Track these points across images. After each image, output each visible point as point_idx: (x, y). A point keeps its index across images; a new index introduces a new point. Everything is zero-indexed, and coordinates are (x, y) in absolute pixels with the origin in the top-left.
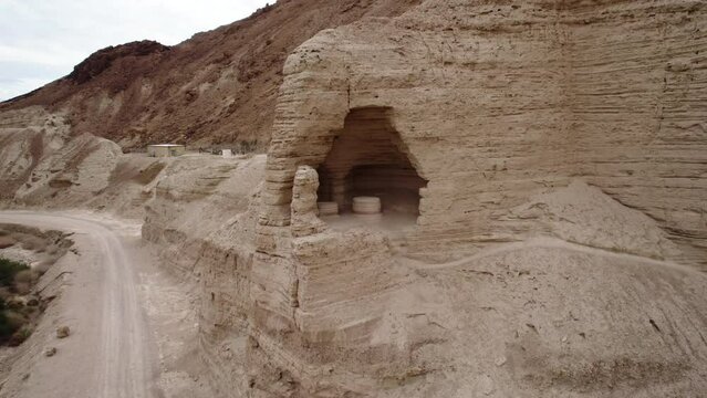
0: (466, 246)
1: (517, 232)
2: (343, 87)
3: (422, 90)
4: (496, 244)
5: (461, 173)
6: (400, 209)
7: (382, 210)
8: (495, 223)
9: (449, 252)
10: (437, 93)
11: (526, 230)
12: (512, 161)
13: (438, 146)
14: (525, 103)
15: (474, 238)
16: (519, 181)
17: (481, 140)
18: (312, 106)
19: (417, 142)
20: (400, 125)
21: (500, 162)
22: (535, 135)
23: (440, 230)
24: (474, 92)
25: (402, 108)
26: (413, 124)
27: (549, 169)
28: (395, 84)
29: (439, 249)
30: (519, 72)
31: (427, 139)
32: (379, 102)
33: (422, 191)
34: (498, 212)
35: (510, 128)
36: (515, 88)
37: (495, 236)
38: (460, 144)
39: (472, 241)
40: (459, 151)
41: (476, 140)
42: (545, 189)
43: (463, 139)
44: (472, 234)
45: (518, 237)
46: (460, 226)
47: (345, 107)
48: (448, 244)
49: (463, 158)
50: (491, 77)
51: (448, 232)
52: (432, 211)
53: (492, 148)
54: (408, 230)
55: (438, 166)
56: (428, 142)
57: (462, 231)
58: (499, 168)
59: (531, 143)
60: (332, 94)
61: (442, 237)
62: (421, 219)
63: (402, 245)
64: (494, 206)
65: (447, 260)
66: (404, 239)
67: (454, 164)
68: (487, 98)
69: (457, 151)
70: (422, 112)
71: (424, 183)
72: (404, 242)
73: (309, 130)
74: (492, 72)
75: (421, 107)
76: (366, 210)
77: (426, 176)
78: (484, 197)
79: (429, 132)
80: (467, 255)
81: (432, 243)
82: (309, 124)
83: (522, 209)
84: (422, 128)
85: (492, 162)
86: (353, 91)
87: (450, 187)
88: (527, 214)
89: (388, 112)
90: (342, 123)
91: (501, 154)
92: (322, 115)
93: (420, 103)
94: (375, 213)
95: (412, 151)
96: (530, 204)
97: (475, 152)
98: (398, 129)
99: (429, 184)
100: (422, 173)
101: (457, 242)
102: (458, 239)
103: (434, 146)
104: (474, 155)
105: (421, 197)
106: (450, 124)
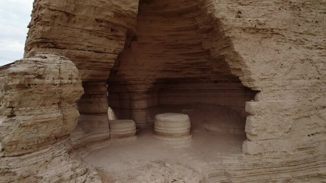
5: (302, 81)
6: (213, 128)
7: (192, 130)
13: (271, 43)
17: (320, 40)
19: (244, 35)
20: (221, 8)
23: (278, 161)
26: (240, 8)
31: (258, 31)
33: (252, 105)
41: (315, 40)
43: (301, 37)
44: (317, 166)
46: (303, 155)
49: (303, 61)
51: (288, 164)
52: (264, 135)
54: (232, 161)
55: (272, 71)
56: (260, 36)
57: (306, 161)
61: (279, 172)
62: (250, 146)
66: (226, 174)
67: (292, 68)
69: (294, 50)
71: (251, 94)
76: (170, 131)
77: (257, 85)
79: (262, 20)
87: (289, 101)
94: (183, 135)
95: (237, 48)
97: (315, 55)
98: (218, 15)
99: (259, 96)
100: (250, 80)
101: (299, 178)
102: (301, 174)
103: (266, 42)
104: (315, 59)
105: (249, 114)
106: (286, 14)
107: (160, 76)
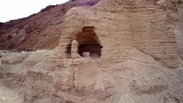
0: (112, 64)
1: (124, 59)
2: (82, 21)
3: (101, 23)
4: (119, 63)
5: (110, 45)
6: (94, 55)
7: (90, 55)
8: (118, 58)
9: (109, 65)
10: (104, 24)
11: (126, 59)
12: (121, 43)
13: (105, 38)
14: (123, 29)
15: (114, 61)
16: (122, 47)
17: (114, 37)
18: (75, 24)
19: (100, 36)
20: (96, 32)
21: (118, 43)
22: (125, 37)
23: (106, 59)
24: (112, 25)
25: (97, 27)
26: (100, 32)
27: (128, 45)
28: (95, 21)
29: (106, 65)
30: (121, 22)
31: (103, 36)
32: (91, 25)
33: (102, 49)
34: (119, 55)
35: (120, 35)
36: (120, 25)
37: (119, 61)
38: (110, 38)
39: (114, 62)
40: (110, 39)
42: (128, 50)
45: (124, 61)
46: (111, 58)
47: (83, 26)
48: (108, 63)
49: (110, 41)
50: (115, 22)
52: (104, 55)
53: (116, 39)
54: (98, 60)
55: (105, 43)
57: (111, 60)
58: (118, 44)
59: (125, 38)
60: (79, 22)
61: (107, 61)
62: (101, 57)
63: (97, 64)
64: (118, 54)
65: (108, 67)
66: (98, 62)
67: (109, 43)
68: (114, 27)
69: (109, 39)
70: (101, 28)
71: (102, 47)
72: (97, 63)
73: (74, 31)
74: (115, 21)
75: (101, 27)
76: (86, 55)
77: (103, 45)
78: (116, 51)
79: (103, 34)
80: (113, 66)
81: (105, 63)
82: (74, 29)
83: (124, 54)
84: (102, 33)
85: (117, 42)
86: (85, 22)
87: (108, 48)
88: (125, 55)
89: (93, 28)
90: (82, 30)
91: (118, 41)
92: (78, 27)
93: (101, 26)
94: (88, 56)
95: (99, 39)
96: (126, 53)
97: (113, 40)
98: (96, 33)
99: (103, 48)
100: (101, 45)
101: (110, 63)
102: (110, 62)
103: (104, 38)
104: (113, 41)
105: (101, 51)
106: (107, 32)
107: (81, 44)
